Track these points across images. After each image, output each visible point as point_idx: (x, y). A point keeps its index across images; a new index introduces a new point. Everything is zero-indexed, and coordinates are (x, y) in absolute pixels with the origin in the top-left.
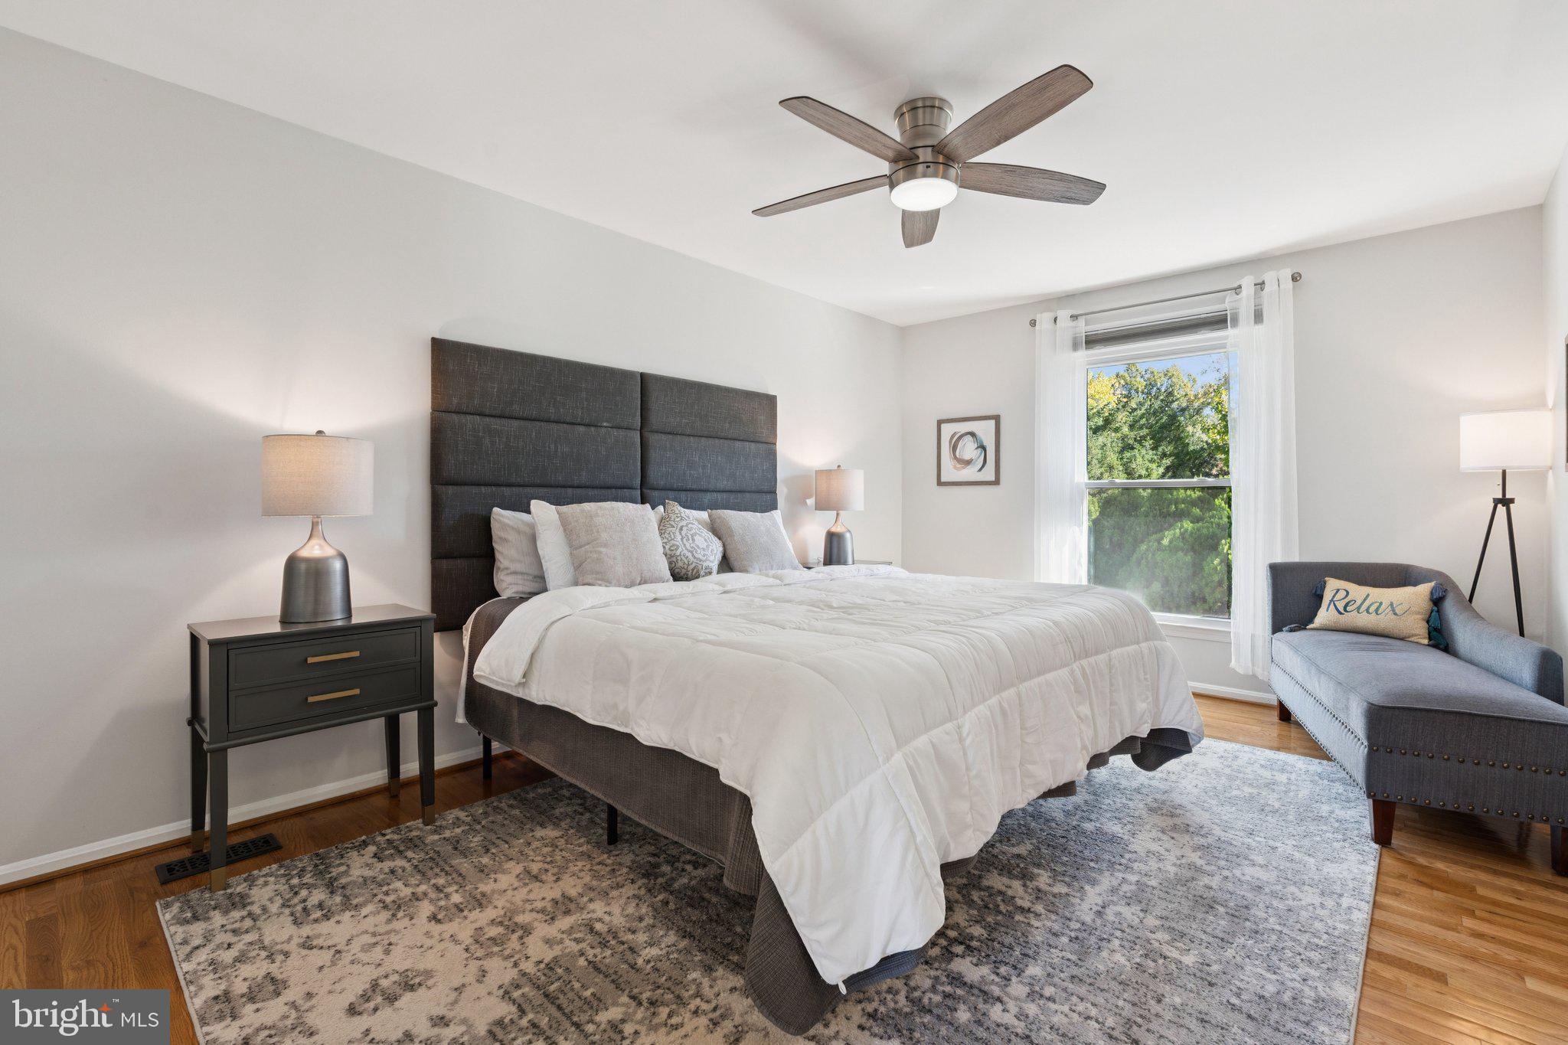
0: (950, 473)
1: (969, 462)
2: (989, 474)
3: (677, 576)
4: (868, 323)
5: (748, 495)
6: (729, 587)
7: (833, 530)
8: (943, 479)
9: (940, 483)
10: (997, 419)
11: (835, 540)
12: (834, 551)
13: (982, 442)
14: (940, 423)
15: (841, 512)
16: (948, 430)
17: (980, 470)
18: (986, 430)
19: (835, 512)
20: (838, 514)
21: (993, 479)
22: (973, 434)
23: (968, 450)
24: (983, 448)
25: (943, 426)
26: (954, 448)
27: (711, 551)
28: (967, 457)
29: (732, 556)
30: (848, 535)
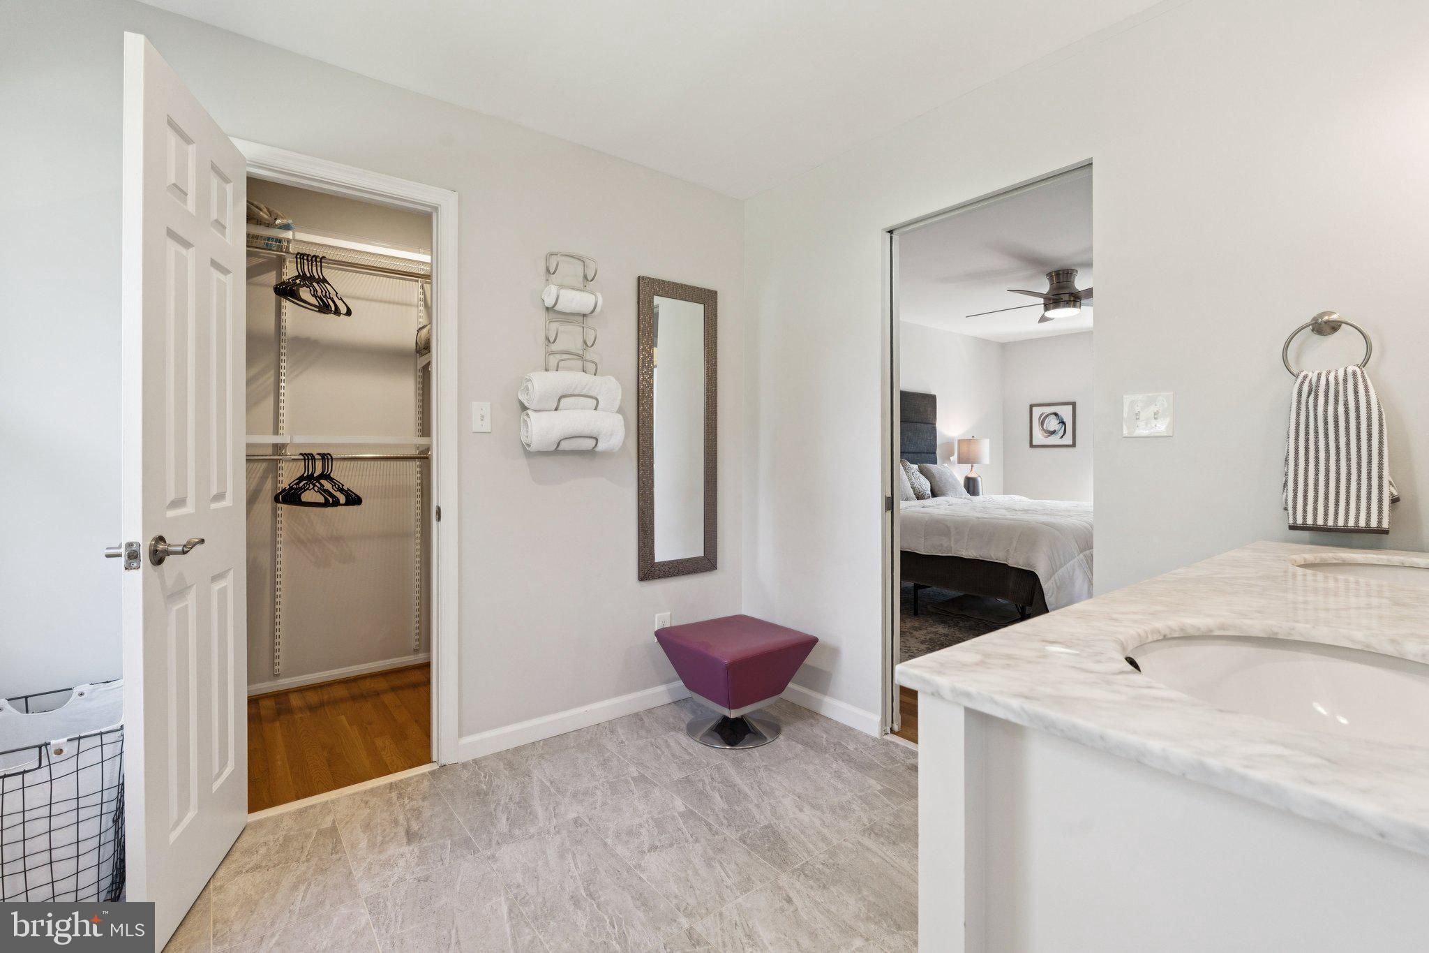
0: (1039, 437)
1: (1053, 432)
2: (1068, 440)
3: (918, 498)
4: (984, 344)
5: (923, 455)
6: (951, 503)
7: (969, 476)
8: (1034, 443)
9: (1032, 446)
10: (1074, 405)
11: (971, 481)
12: (971, 486)
13: (1062, 419)
14: (1031, 407)
15: (974, 465)
16: (1037, 412)
17: (1062, 437)
18: (1066, 413)
19: (970, 465)
20: (972, 466)
21: (1071, 443)
22: (1056, 414)
23: (1053, 424)
24: (1063, 423)
25: (1034, 409)
26: (1042, 423)
27: (925, 485)
28: (1052, 429)
29: (936, 489)
30: (979, 479)
